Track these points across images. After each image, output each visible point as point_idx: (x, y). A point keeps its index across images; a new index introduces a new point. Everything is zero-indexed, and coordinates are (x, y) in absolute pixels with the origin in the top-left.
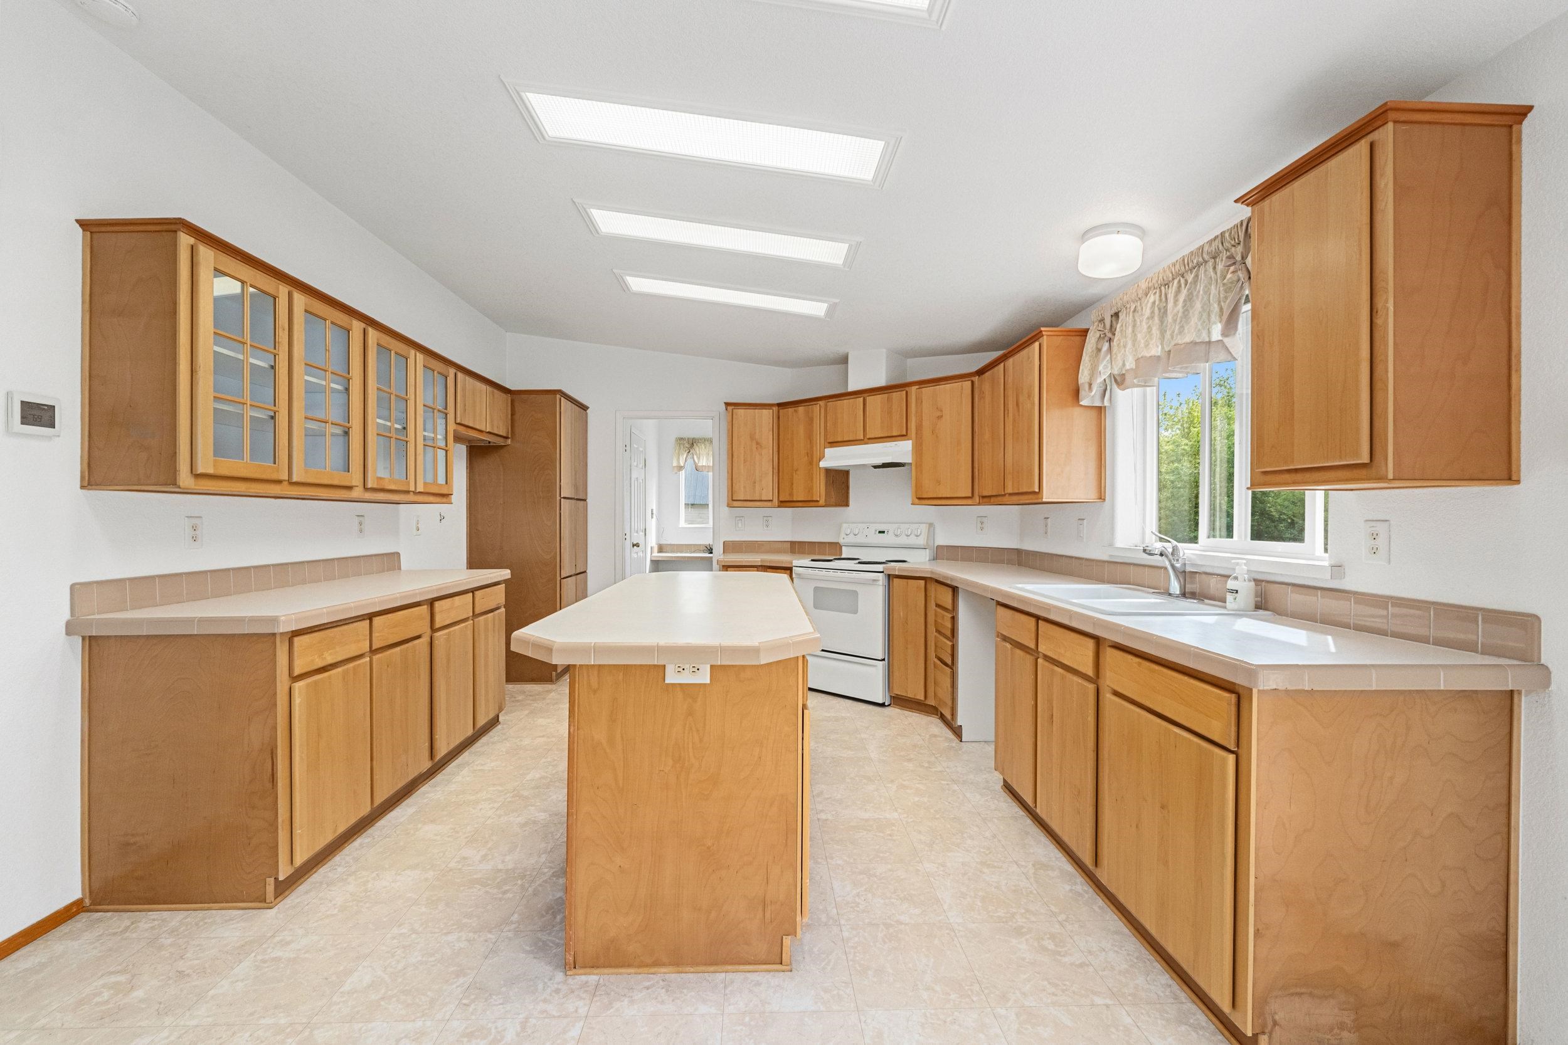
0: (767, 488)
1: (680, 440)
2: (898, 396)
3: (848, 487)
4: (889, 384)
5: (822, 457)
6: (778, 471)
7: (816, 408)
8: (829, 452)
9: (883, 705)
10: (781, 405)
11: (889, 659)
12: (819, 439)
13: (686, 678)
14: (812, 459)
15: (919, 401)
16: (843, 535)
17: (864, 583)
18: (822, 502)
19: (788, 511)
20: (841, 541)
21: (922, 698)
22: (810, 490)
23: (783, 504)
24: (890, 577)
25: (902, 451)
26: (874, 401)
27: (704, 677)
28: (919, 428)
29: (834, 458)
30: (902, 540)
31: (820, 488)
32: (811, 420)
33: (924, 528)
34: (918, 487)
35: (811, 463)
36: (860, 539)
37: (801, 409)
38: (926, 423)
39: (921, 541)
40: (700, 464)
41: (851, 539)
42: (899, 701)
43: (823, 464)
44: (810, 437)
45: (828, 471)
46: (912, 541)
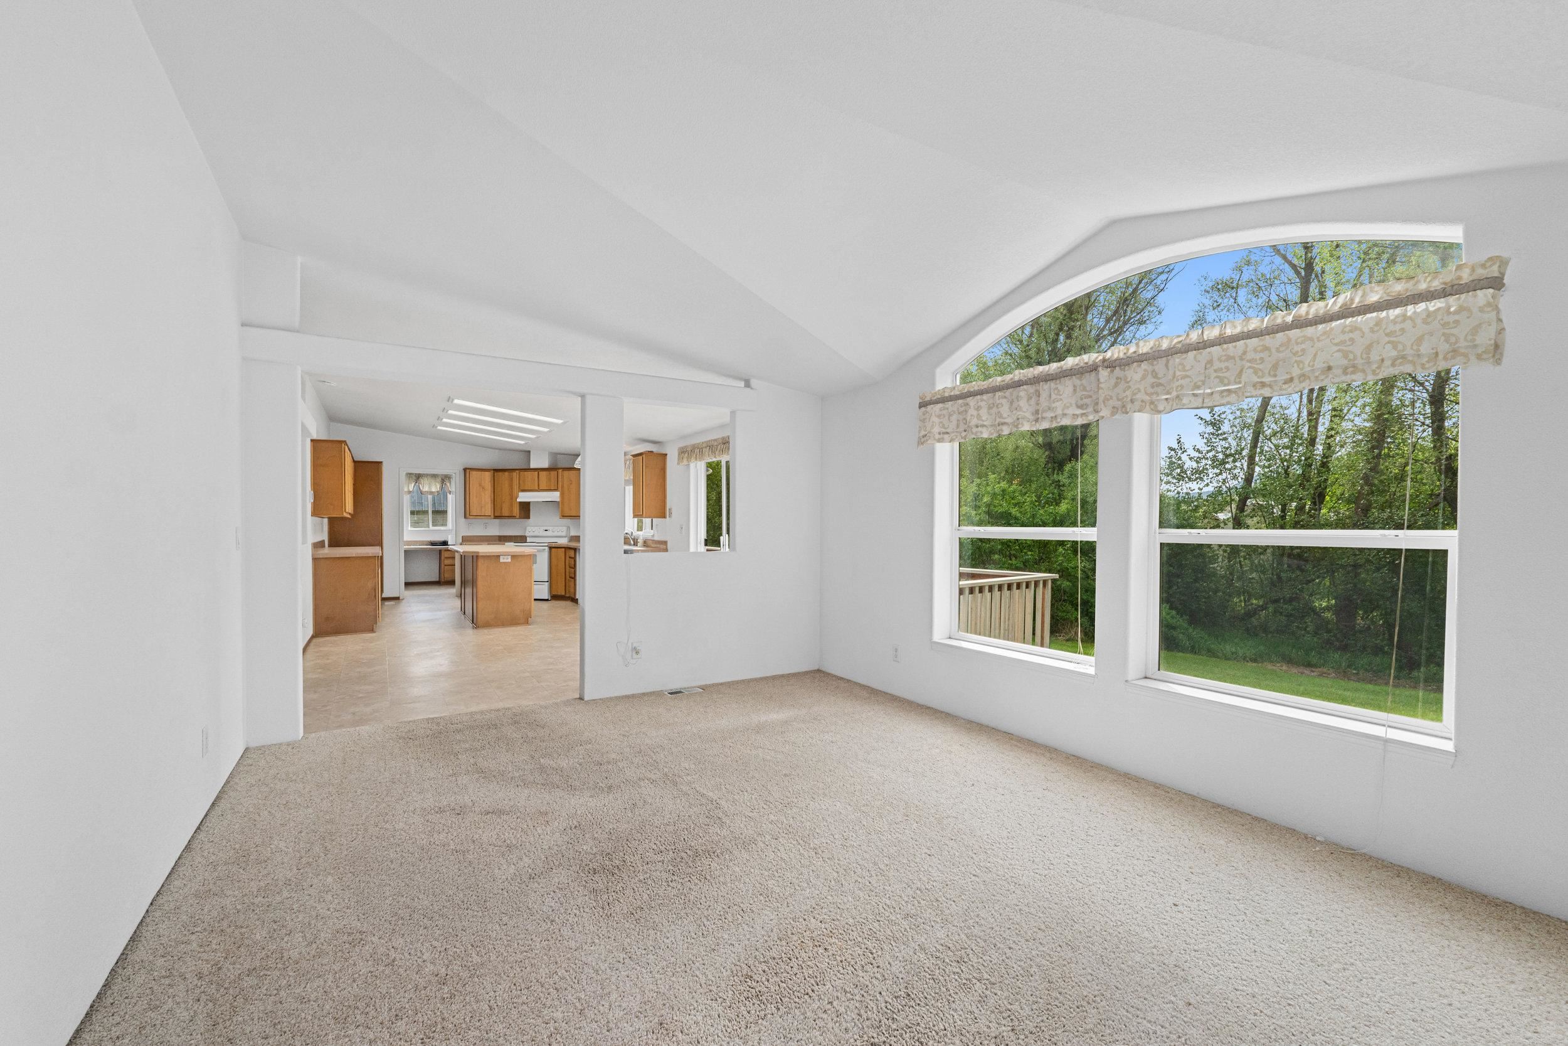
0: (488, 510)
1: (409, 475)
2: (553, 473)
3: (529, 510)
4: (551, 467)
5: (517, 497)
6: (494, 501)
7: (515, 474)
8: (521, 494)
9: (547, 600)
10: (496, 470)
11: (551, 581)
12: (516, 487)
13: (505, 561)
14: (513, 497)
15: (562, 476)
16: (527, 532)
17: (539, 551)
18: (518, 517)
19: (497, 521)
20: (527, 535)
21: (563, 594)
22: (511, 511)
23: (496, 517)
24: (551, 548)
25: (555, 496)
26: (542, 474)
27: (509, 560)
28: (562, 487)
29: (523, 497)
30: (556, 534)
31: (516, 511)
32: (511, 480)
33: (565, 529)
34: (562, 511)
35: (512, 499)
36: (536, 534)
37: (506, 473)
38: (565, 486)
39: (564, 534)
40: (424, 490)
41: (532, 534)
42: (555, 597)
43: (518, 500)
44: (511, 486)
45: (520, 503)
46: (560, 534)
